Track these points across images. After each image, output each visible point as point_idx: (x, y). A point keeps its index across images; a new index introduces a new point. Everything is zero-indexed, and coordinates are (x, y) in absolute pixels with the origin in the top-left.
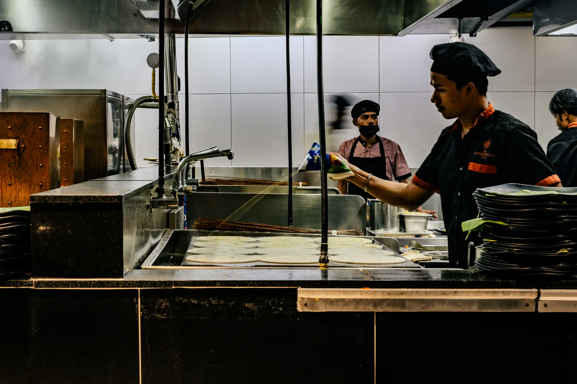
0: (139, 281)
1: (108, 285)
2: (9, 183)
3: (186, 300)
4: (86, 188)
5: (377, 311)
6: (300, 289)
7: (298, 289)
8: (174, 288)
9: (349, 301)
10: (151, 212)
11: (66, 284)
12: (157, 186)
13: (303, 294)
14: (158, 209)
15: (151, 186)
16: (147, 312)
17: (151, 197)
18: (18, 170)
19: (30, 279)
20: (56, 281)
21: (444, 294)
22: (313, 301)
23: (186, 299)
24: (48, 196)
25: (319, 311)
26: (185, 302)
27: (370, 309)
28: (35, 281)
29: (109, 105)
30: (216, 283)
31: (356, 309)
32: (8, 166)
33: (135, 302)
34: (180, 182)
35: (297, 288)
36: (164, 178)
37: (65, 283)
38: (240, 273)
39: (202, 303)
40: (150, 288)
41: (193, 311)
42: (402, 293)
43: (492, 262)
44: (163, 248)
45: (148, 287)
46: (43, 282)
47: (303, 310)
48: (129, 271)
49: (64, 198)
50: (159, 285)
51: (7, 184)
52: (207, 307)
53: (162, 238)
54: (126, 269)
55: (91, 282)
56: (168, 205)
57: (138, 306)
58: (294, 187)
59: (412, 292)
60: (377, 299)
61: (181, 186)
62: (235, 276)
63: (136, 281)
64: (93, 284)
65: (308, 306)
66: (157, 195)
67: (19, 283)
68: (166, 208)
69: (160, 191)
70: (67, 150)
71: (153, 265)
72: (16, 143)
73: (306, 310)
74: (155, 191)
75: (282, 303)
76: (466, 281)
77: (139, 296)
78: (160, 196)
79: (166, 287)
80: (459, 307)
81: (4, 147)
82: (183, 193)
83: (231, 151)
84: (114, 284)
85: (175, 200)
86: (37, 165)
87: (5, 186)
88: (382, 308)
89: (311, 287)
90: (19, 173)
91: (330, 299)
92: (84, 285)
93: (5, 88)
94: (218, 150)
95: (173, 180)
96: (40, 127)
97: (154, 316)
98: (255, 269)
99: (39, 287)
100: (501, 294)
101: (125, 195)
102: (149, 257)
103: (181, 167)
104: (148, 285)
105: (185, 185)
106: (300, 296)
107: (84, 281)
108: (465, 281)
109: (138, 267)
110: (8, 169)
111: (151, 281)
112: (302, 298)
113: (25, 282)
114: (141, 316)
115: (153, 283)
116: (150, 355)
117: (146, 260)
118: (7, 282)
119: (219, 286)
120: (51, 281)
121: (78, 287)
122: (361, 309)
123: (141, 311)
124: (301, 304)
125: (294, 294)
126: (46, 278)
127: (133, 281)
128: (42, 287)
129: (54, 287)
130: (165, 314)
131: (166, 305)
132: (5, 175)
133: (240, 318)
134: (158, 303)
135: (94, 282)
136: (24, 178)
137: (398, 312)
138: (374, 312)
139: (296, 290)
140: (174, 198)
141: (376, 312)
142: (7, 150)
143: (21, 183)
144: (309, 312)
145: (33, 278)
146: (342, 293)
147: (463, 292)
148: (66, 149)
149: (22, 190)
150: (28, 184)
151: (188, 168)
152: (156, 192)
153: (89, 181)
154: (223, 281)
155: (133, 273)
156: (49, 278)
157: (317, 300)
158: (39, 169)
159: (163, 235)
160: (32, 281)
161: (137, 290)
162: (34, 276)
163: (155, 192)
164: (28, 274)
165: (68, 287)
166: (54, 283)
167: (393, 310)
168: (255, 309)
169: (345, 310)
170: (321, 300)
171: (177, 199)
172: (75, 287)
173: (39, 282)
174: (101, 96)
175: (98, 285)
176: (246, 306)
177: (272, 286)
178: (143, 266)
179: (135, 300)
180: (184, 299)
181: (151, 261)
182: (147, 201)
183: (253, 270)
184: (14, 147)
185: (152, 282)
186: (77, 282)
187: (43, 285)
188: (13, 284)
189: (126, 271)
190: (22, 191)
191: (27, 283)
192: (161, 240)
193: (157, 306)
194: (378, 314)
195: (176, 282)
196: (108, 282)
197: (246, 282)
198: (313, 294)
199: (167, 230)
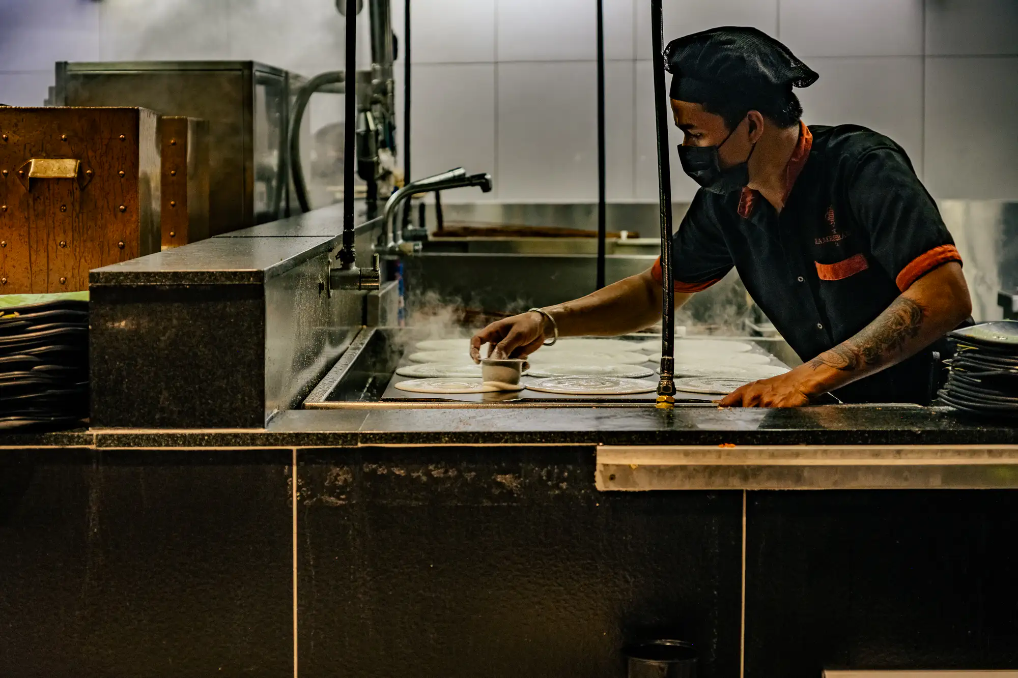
0: (294, 433)
1: (235, 441)
2: (62, 243)
3: (384, 470)
4: (202, 254)
5: (749, 489)
6: (600, 448)
7: (598, 448)
8: (362, 448)
9: (694, 469)
10: (329, 297)
11: (156, 440)
12: (340, 247)
13: (606, 456)
14: (343, 291)
15: (328, 247)
16: (309, 493)
17: (328, 269)
18: (78, 218)
19: (88, 430)
20: (136, 435)
21: (876, 454)
22: (626, 470)
23: (383, 467)
24: (122, 273)
25: (637, 489)
26: (383, 474)
27: (735, 484)
28: (97, 435)
29: (260, 91)
30: (440, 436)
31: (707, 485)
32: (61, 210)
33: (286, 474)
34: (391, 235)
35: (596, 446)
36: (353, 232)
37: (154, 439)
38: (489, 416)
39: (415, 475)
40: (315, 447)
41: (396, 490)
42: (797, 455)
43: (970, 393)
44: (350, 365)
45: (312, 445)
46: (112, 435)
47: (608, 487)
48: (278, 413)
49: (155, 276)
50: (332, 442)
51: (58, 244)
52: (424, 482)
53: (350, 344)
54: (271, 408)
55: (203, 435)
56: (360, 284)
57: (292, 481)
58: (609, 240)
59: (816, 452)
60: (748, 466)
61: (391, 244)
62: (479, 422)
63: (290, 434)
64: (207, 439)
65: (616, 480)
66: (341, 264)
67: (65, 438)
68: (357, 289)
69: (347, 257)
70: (175, 178)
71: (328, 399)
72: (76, 166)
73: (613, 487)
74: (336, 257)
75: (566, 474)
76: (919, 431)
77: (295, 461)
78: (346, 266)
79: (345, 444)
80: (906, 479)
81: (53, 175)
82: (395, 258)
83: (488, 177)
84: (246, 439)
85: (374, 273)
86: (115, 208)
87: (55, 247)
88: (759, 483)
89: (624, 443)
90: (81, 224)
91: (659, 466)
92: (189, 442)
93: (62, 59)
94: (464, 174)
95: (377, 232)
96: (121, 136)
97: (321, 500)
98: (519, 407)
99: (106, 446)
100: (986, 455)
101: (270, 269)
102: (321, 383)
103: (392, 207)
104: (311, 440)
105: (400, 242)
106: (601, 460)
107: (189, 434)
108: (917, 429)
109: (298, 405)
110: (60, 215)
111: (318, 434)
112: (605, 465)
113: (79, 436)
114: (297, 501)
115: (322, 437)
116: (314, 574)
117: (315, 389)
118: (43, 437)
119: (446, 443)
120: (126, 434)
121: (179, 446)
122: (718, 484)
123: (297, 491)
124: (603, 477)
125: (590, 457)
126: (118, 429)
127: (284, 434)
128: (111, 446)
129: (131, 446)
130: (342, 495)
131: (345, 479)
132: (54, 228)
133: (486, 503)
134: (331, 475)
135: (209, 435)
136: (89, 232)
137: (788, 490)
138: (742, 491)
139: (593, 449)
140: (372, 270)
141: (747, 491)
142: (58, 180)
143: (85, 241)
144: (618, 492)
145: (94, 429)
146: (682, 456)
147: (912, 451)
148: (174, 175)
149: (86, 254)
150: (97, 243)
151: (408, 208)
152: (339, 258)
153: (212, 239)
154: (455, 433)
155: (285, 418)
156: (124, 429)
157: (634, 467)
158: (120, 214)
159: (355, 338)
160: (92, 435)
161: (291, 451)
162: (93, 424)
163: (337, 259)
164: (87, 420)
165: (159, 446)
166: (133, 438)
167: (780, 486)
168: (517, 487)
169: (687, 487)
170: (641, 467)
171: (377, 271)
172: (172, 446)
173: (104, 437)
174: (243, 72)
175: (217, 440)
176: (499, 480)
177: (547, 443)
178: (308, 402)
179: (286, 471)
180: (380, 467)
181: (325, 391)
182: (319, 277)
183: (513, 411)
184: (72, 174)
185: (319, 436)
186: (177, 437)
187: (112, 443)
188: (55, 439)
189: (273, 414)
190: (87, 258)
191: (82, 438)
192: (348, 348)
193: (327, 482)
194: (751, 494)
195: (364, 435)
196: (236, 436)
197: (499, 436)
198: (625, 458)
199: (362, 329)
